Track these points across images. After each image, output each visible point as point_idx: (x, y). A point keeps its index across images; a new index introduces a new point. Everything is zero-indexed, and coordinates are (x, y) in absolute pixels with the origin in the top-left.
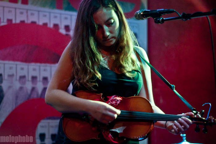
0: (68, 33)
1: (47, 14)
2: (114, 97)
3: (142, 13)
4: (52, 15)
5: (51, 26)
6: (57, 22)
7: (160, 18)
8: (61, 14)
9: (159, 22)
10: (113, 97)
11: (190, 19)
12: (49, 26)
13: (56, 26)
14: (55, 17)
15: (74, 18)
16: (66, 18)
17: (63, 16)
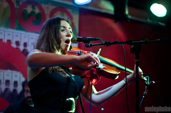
1: (3, 32)
5: (5, 41)
7: (89, 43)
8: (13, 32)
9: (88, 46)
11: (110, 46)
13: (9, 42)
14: (9, 35)
15: (23, 36)
16: (17, 36)
17: (15, 34)
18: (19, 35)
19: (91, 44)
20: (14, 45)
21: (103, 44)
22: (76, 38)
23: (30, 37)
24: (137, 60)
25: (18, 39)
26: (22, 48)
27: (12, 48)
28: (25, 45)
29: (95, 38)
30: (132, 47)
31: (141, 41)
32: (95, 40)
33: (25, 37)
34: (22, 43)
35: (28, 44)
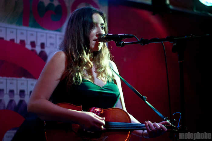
0: (34, 49)
1: (15, 31)
2: (95, 109)
3: (105, 37)
4: (19, 32)
5: (18, 41)
6: (23, 38)
7: (120, 42)
8: (27, 31)
9: (120, 45)
10: (93, 108)
11: (147, 44)
12: (15, 42)
13: (23, 42)
14: (22, 33)
15: (39, 34)
16: (32, 35)
17: (29, 33)
18: (35, 34)
19: (123, 42)
20: (29, 47)
21: (138, 42)
22: (105, 36)
23: (48, 35)
24: (181, 61)
25: (33, 39)
26: (38, 49)
27: (27, 50)
28: (43, 45)
29: (129, 35)
30: (175, 44)
31: (186, 37)
32: (128, 37)
33: (42, 36)
34: (38, 44)
35: (45, 45)
